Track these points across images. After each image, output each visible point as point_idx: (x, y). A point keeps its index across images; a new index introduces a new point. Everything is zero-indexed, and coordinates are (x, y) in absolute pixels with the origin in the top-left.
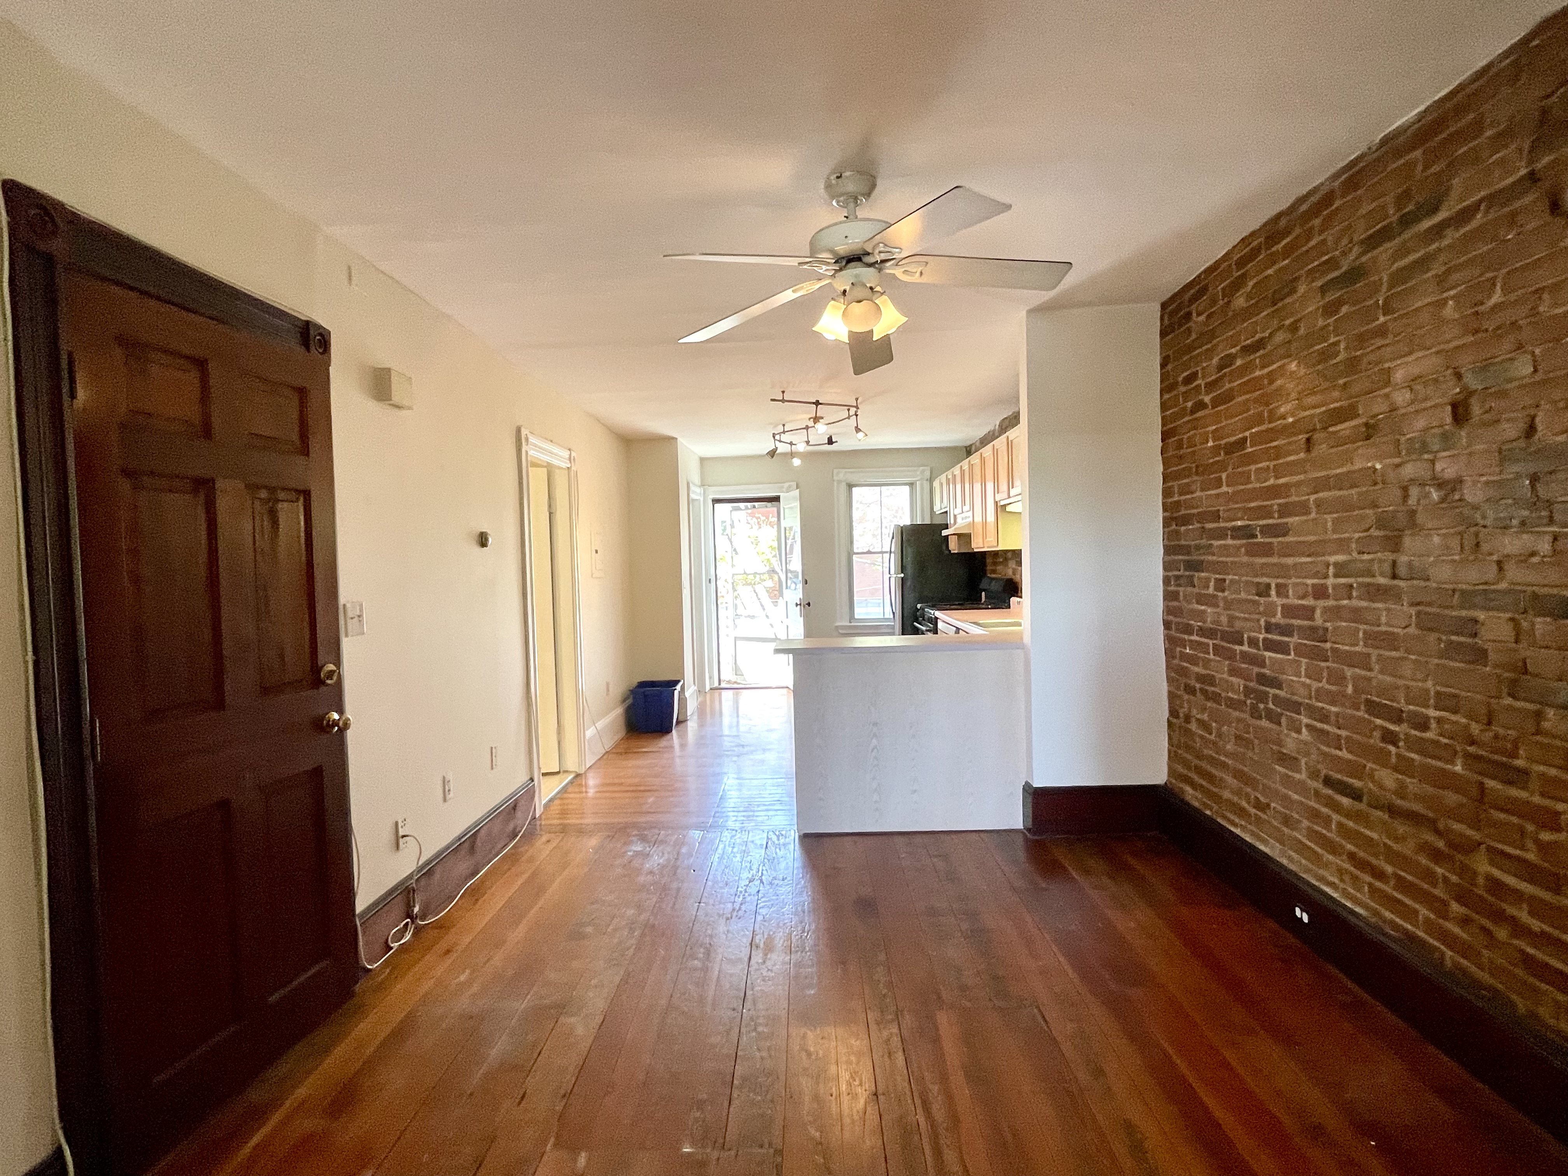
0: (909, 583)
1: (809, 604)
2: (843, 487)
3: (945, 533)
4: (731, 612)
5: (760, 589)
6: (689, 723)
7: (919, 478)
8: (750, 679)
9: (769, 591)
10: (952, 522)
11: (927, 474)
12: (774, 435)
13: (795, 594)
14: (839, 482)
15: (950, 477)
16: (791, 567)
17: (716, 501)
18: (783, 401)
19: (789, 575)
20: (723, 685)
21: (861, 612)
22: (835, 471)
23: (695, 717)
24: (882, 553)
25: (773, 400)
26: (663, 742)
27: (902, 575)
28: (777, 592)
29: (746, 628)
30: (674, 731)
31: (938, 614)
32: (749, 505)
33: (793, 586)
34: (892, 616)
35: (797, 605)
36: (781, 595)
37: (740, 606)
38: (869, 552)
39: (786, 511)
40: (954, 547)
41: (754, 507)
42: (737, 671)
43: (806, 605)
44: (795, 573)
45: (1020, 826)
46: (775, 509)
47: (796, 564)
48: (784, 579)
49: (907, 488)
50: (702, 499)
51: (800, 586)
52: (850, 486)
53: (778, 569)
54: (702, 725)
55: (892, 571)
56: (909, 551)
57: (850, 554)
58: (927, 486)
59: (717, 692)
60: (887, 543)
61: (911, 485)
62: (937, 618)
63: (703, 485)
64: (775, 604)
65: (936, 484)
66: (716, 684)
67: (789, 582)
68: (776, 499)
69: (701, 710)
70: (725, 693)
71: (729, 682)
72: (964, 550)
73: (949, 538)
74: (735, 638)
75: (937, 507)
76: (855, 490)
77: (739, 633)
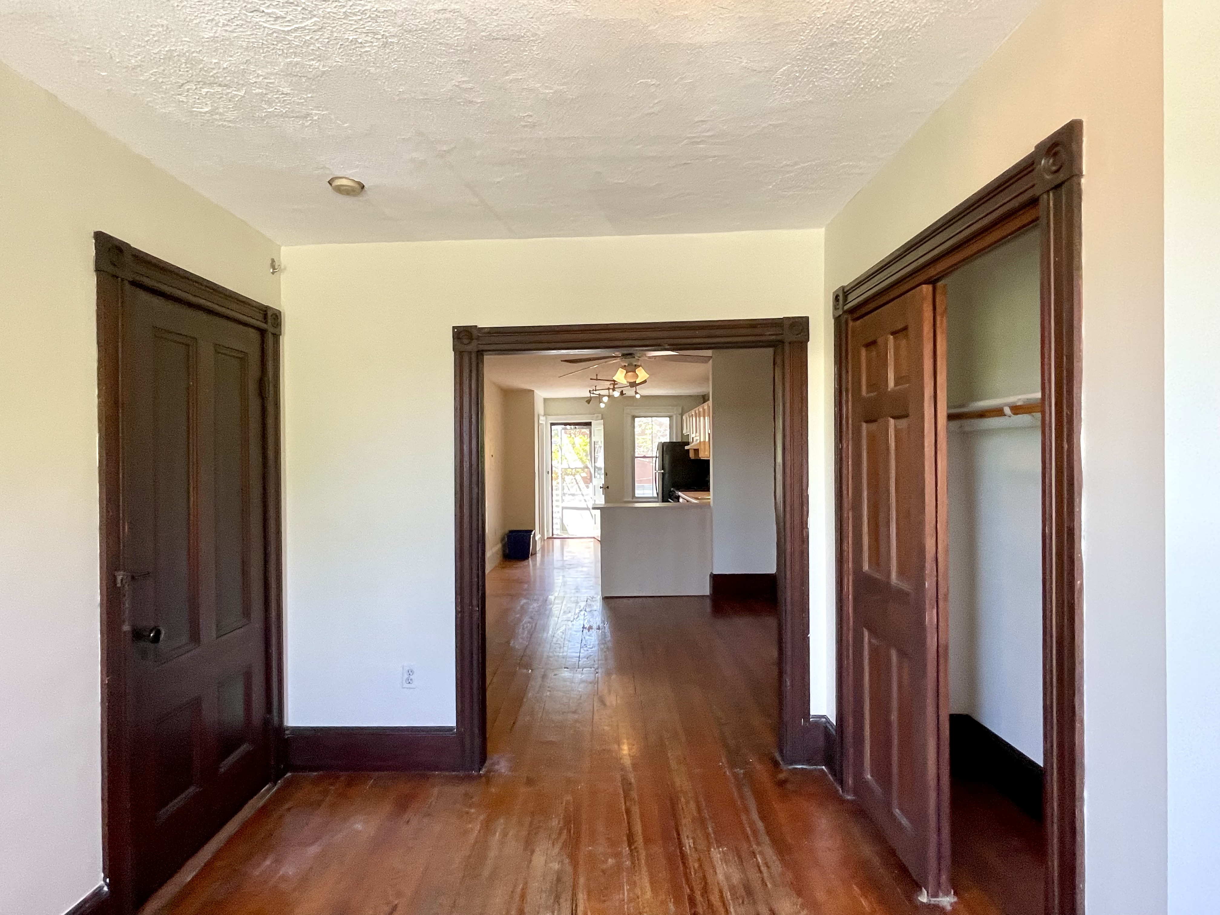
0: (667, 476)
1: (608, 487)
2: (629, 419)
3: (686, 448)
4: (560, 492)
5: (578, 477)
6: (537, 555)
7: (674, 413)
8: (571, 532)
9: (584, 478)
10: (691, 441)
11: (681, 410)
12: (590, 391)
13: (599, 480)
14: (627, 415)
15: (697, 412)
16: (597, 465)
17: (552, 424)
18: (597, 379)
19: (596, 470)
20: (554, 536)
21: (639, 493)
22: (625, 409)
23: (540, 552)
24: (652, 457)
25: (591, 379)
26: (525, 563)
27: (663, 471)
28: (588, 480)
29: (569, 501)
30: (530, 559)
31: (680, 494)
32: (572, 427)
33: (598, 476)
34: (656, 496)
35: (601, 488)
36: (591, 481)
37: (566, 488)
38: (644, 457)
39: (595, 431)
40: (692, 455)
41: (576, 428)
42: (563, 528)
43: (606, 488)
44: (600, 469)
45: (708, 594)
46: (588, 430)
47: (601, 463)
48: (593, 472)
49: (668, 419)
50: (545, 423)
51: (603, 477)
52: (634, 417)
53: (589, 466)
54: (543, 556)
55: (657, 469)
56: (667, 458)
57: (633, 458)
58: (680, 416)
59: (551, 541)
60: (655, 452)
61: (670, 417)
62: (679, 496)
63: (545, 415)
64: (588, 487)
65: (684, 418)
66: (551, 535)
67: (596, 474)
68: (589, 424)
69: (543, 548)
70: (555, 541)
71: (557, 535)
72: (696, 458)
73: (688, 450)
74: (563, 508)
75: (684, 432)
76: (636, 419)
77: (565, 504)
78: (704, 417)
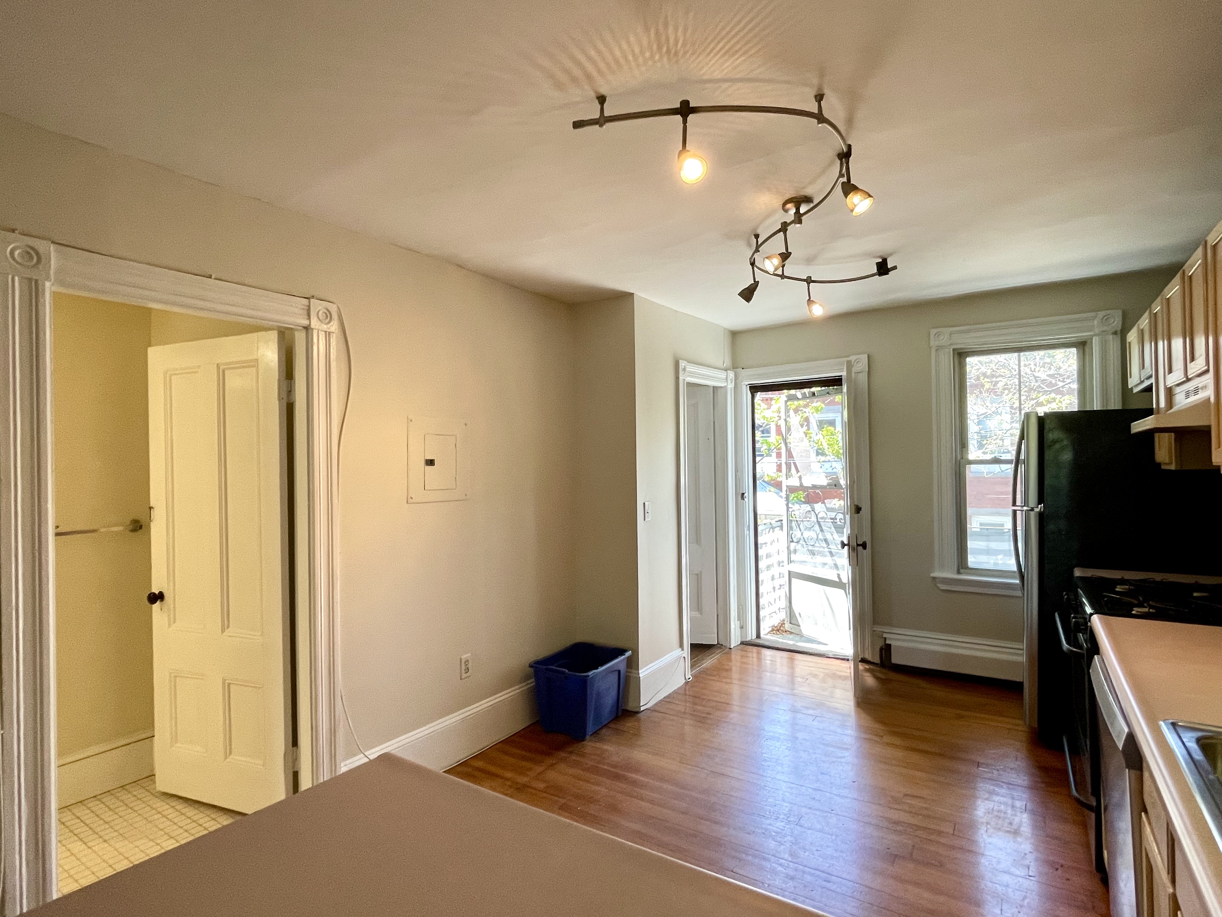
0: (1056, 521)
2: (947, 360)
3: (1139, 426)
7: (1097, 331)
10: (1162, 404)
11: (1116, 322)
14: (938, 348)
17: (755, 389)
22: (933, 331)
27: (1040, 509)
49: (1073, 351)
50: (731, 386)
52: (961, 355)
57: (960, 463)
58: (1118, 339)
61: (1082, 345)
63: (734, 367)
65: (1132, 336)
68: (838, 381)
73: (1149, 435)
74: (791, 575)
75: (1132, 382)
76: (971, 361)
77: (795, 568)
78: (1189, 333)
